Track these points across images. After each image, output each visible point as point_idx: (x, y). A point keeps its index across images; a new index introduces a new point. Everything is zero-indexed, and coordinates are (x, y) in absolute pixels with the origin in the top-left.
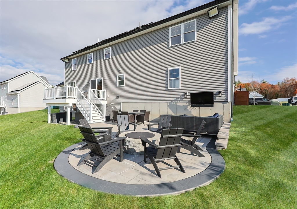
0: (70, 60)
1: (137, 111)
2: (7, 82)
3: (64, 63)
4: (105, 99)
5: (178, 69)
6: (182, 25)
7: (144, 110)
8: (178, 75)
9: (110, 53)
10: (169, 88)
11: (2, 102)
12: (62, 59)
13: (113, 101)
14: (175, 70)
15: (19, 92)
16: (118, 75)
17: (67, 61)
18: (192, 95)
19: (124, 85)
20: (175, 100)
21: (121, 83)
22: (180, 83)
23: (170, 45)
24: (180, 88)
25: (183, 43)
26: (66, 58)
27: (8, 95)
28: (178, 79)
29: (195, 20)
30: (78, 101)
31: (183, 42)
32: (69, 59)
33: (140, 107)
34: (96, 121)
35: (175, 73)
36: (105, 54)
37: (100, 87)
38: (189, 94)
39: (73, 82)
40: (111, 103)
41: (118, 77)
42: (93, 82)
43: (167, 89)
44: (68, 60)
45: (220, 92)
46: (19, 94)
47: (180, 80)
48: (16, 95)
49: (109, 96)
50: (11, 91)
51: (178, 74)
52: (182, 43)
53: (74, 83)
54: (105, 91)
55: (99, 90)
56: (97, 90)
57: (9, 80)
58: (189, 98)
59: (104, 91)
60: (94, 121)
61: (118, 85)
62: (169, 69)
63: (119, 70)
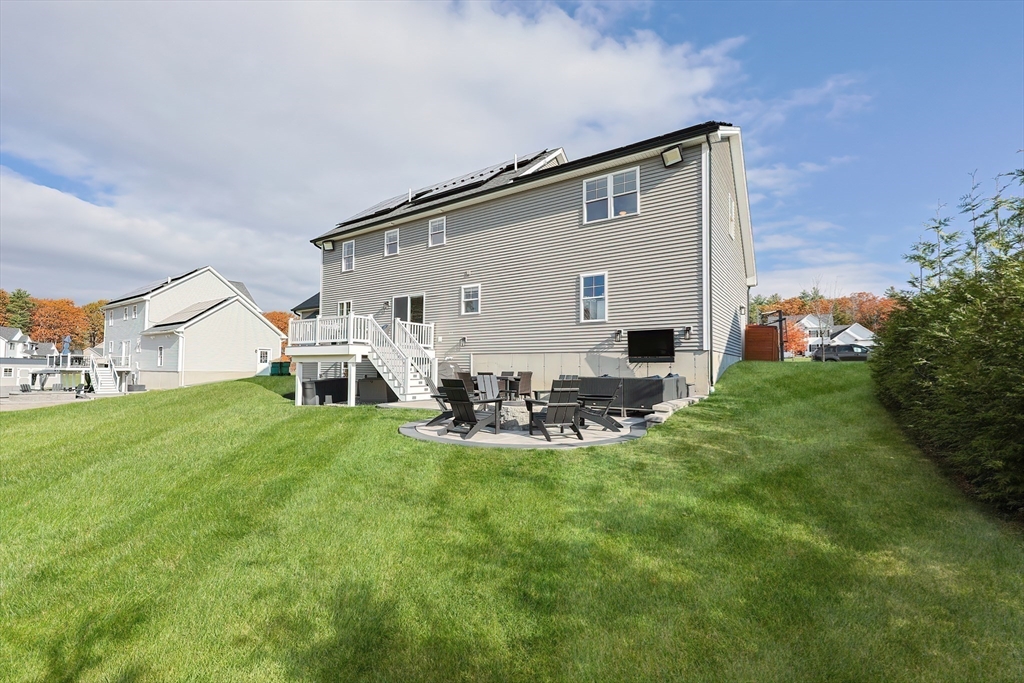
0: (337, 244)
1: (512, 374)
2: (145, 298)
3: (321, 251)
4: (431, 346)
5: (602, 277)
6: (610, 177)
7: (526, 371)
8: (600, 291)
9: (445, 230)
10: (582, 320)
11: (123, 356)
12: (314, 242)
13: (451, 350)
14: (597, 277)
15: (181, 328)
16: (463, 287)
17: (329, 246)
18: (632, 335)
19: (480, 312)
20: (597, 347)
21: (471, 306)
22: (607, 308)
23: (585, 222)
24: (606, 319)
25: (613, 217)
26: (325, 239)
27: (146, 336)
28: (603, 299)
29: (638, 168)
30: (373, 351)
31: (611, 215)
32: (333, 242)
33: (516, 365)
34: (419, 397)
35: (595, 286)
36: (430, 233)
37: (417, 317)
38: (624, 334)
39: (345, 302)
40: (446, 355)
41: (463, 291)
42: (400, 304)
43: (578, 323)
44: (330, 243)
45: (688, 329)
46: (181, 335)
47: (607, 301)
48: (174, 337)
49: (440, 339)
50: (155, 324)
51: (603, 289)
52: (609, 218)
53: (349, 304)
54: (432, 325)
55: (416, 324)
56: (409, 322)
57: (148, 293)
58: (624, 343)
59: (428, 325)
60: (414, 398)
61: (463, 313)
62: (583, 275)
63: (467, 275)
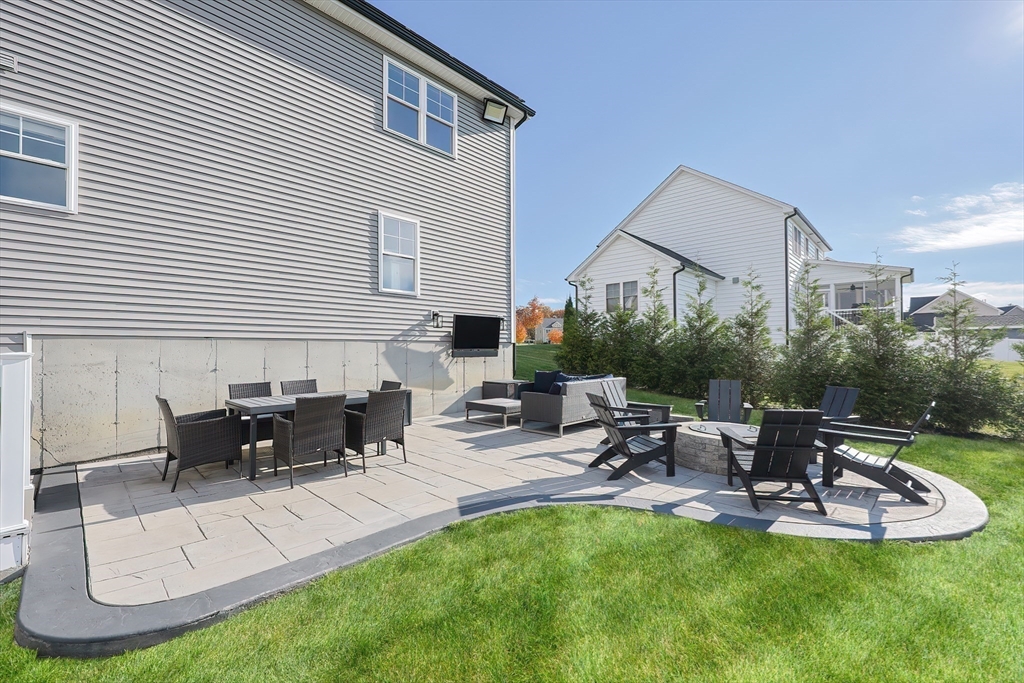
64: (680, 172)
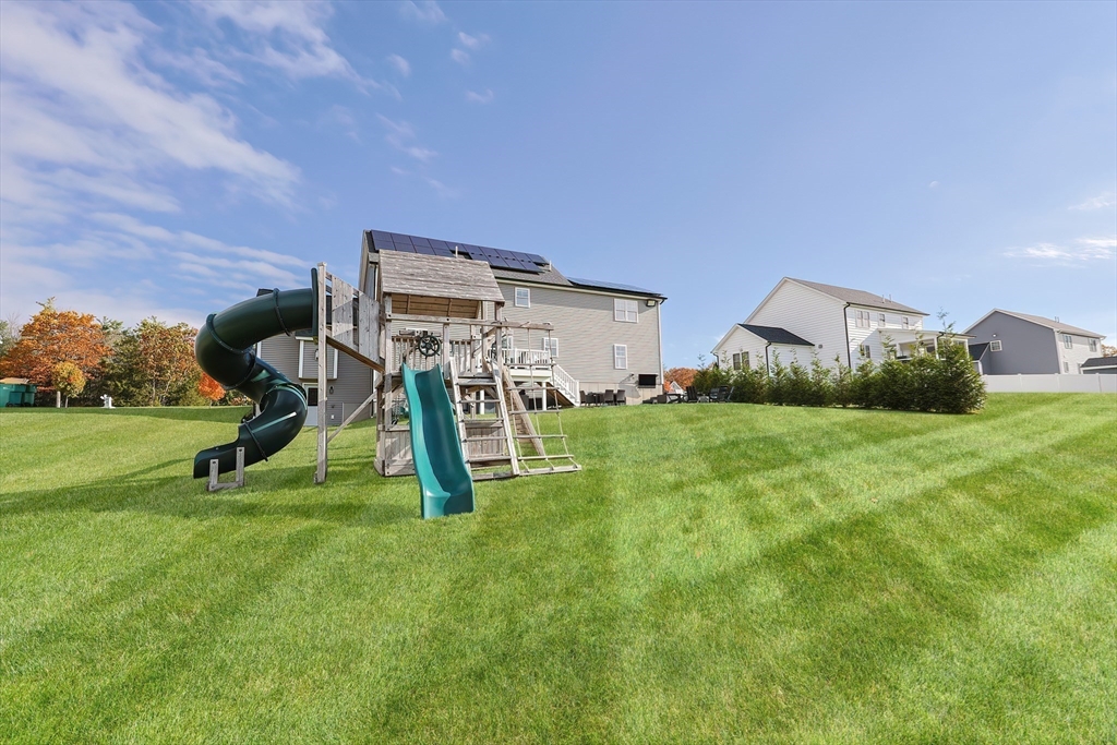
64: (784, 281)
